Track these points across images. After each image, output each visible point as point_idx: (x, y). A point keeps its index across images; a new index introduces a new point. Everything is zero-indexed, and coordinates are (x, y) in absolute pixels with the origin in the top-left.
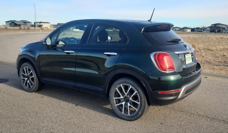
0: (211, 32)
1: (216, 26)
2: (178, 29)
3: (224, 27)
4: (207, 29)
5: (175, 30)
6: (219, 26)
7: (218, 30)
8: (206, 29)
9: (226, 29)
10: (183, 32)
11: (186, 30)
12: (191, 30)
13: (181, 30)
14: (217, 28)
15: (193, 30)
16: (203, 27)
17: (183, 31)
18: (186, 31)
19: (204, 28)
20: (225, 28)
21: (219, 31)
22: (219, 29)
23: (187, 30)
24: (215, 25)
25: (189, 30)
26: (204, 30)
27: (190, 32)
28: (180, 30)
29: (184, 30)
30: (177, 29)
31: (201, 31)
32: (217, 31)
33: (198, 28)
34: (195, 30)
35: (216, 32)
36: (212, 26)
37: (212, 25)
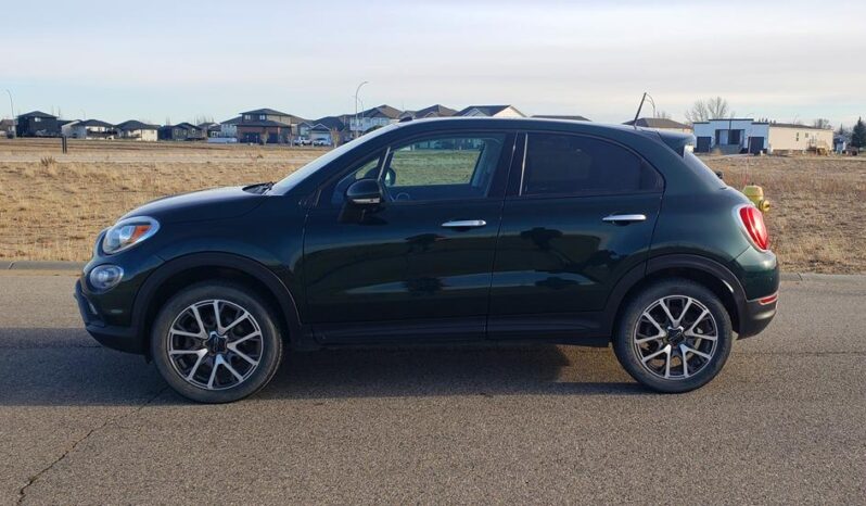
0: (242, 141)
1: (258, 120)
2: (103, 129)
3: (286, 122)
4: (223, 129)
5: (90, 133)
6: (270, 118)
7: (270, 134)
8: (218, 128)
9: (294, 131)
10: (121, 142)
11: (136, 132)
12: (156, 132)
13: (115, 133)
14: (265, 127)
15: (165, 133)
16: (202, 122)
17: (124, 137)
18: (138, 136)
19: (207, 124)
20: (290, 127)
21: (273, 140)
22: (273, 130)
23: (139, 132)
24: (256, 114)
25: (148, 132)
26: (209, 135)
27: (153, 142)
28: (110, 133)
29: (130, 134)
30: (95, 129)
31: (199, 139)
32: (265, 138)
33: (187, 124)
34: (176, 132)
35: (262, 143)
36: (243, 117)
37: (244, 114)
